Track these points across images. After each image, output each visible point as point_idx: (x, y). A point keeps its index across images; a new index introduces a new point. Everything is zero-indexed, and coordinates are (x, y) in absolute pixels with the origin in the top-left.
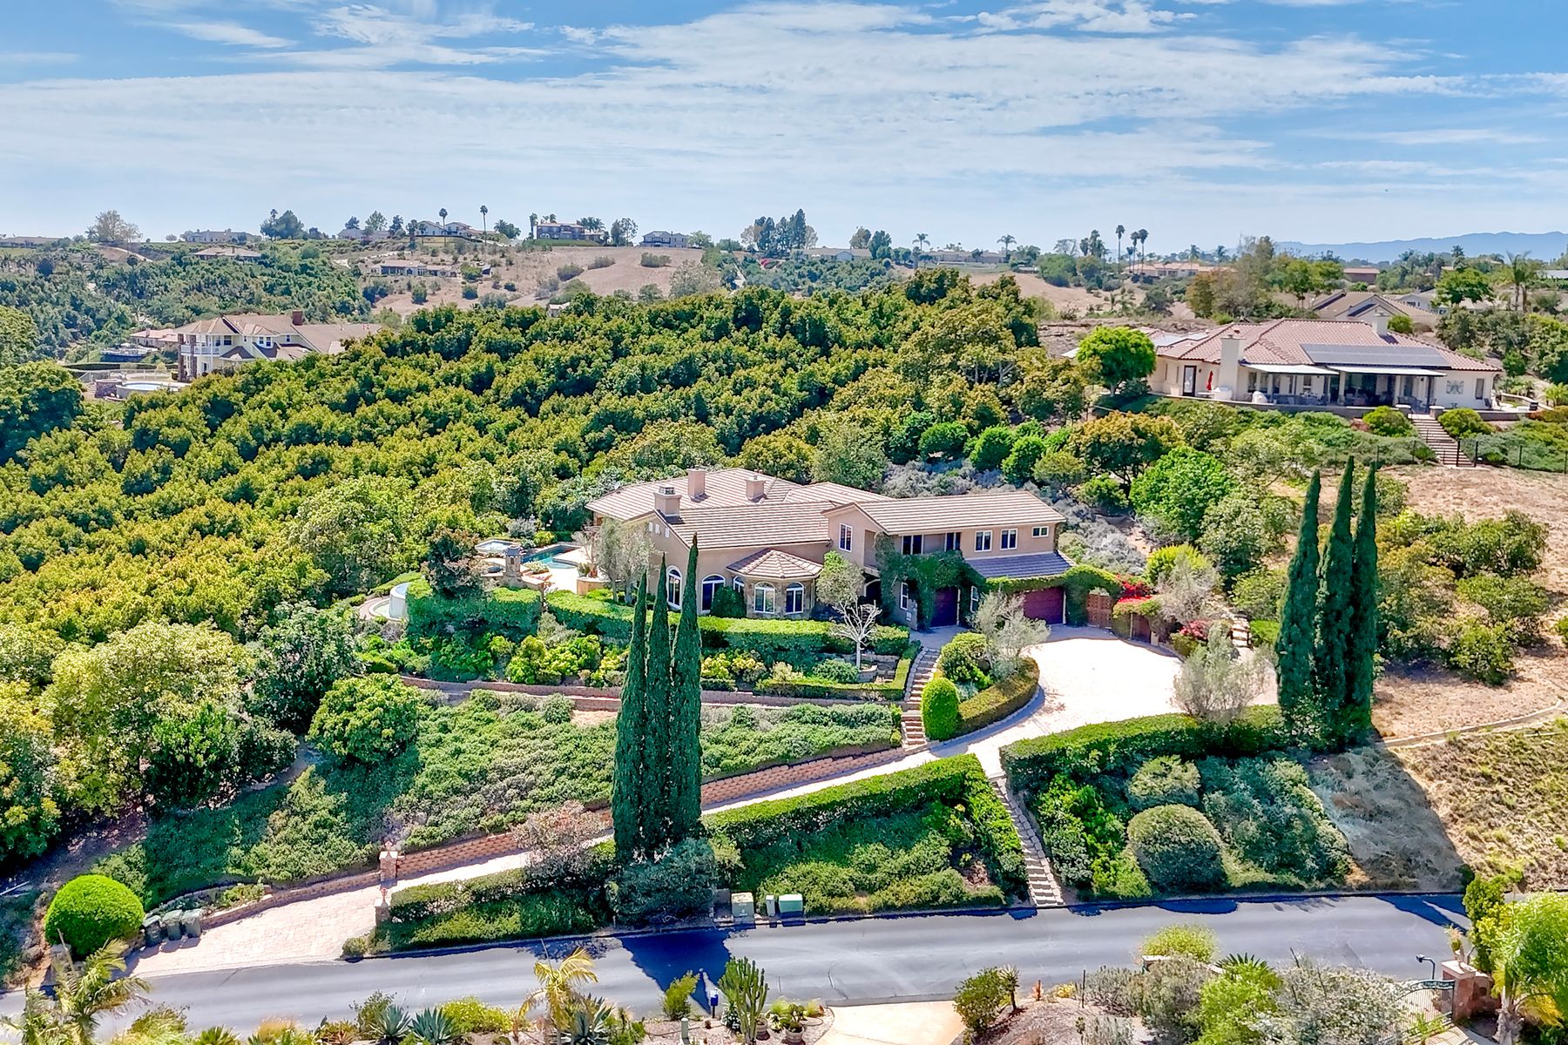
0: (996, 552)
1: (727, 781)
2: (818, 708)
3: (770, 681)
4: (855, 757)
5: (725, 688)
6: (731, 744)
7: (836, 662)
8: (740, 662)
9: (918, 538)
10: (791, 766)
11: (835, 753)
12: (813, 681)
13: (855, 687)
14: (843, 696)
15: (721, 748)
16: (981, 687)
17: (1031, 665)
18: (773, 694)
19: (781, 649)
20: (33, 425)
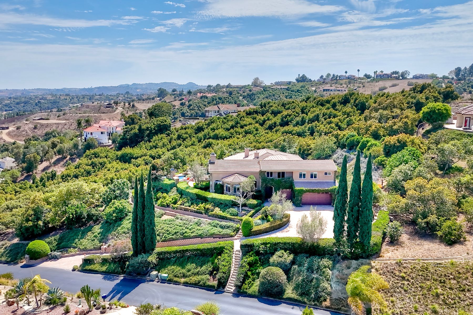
0: (308, 179)
1: (184, 240)
2: (218, 222)
3: (213, 213)
4: (220, 238)
5: (201, 213)
6: (190, 230)
7: (234, 210)
8: (208, 206)
10: (201, 238)
11: (214, 236)
12: (223, 214)
13: (234, 217)
14: (231, 220)
15: (186, 230)
16: (268, 221)
17: (288, 217)
18: (213, 217)
19: (221, 204)
20: (156, 133)
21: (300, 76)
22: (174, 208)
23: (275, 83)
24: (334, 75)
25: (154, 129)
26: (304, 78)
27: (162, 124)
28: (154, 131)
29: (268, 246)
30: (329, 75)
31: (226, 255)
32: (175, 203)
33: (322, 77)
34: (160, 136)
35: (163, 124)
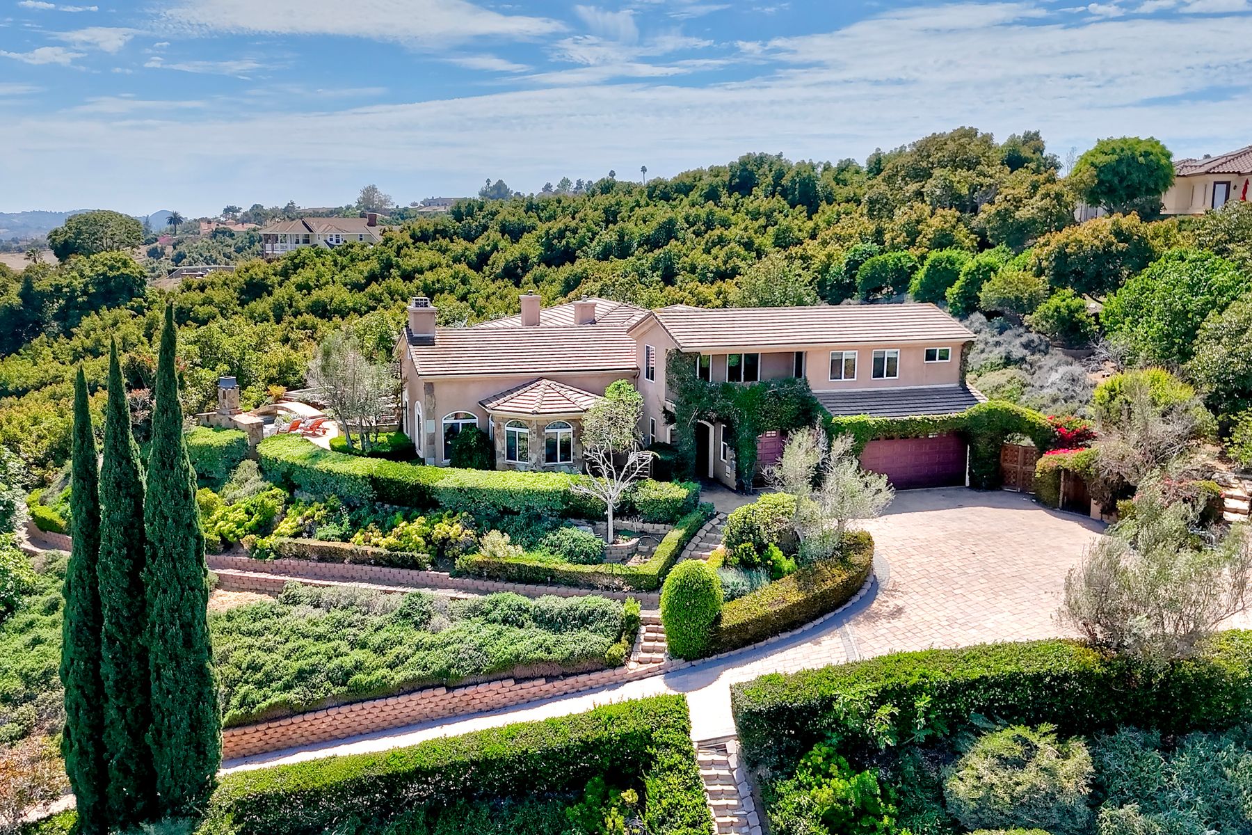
0: (864, 381)
1: (356, 707)
2: (523, 600)
3: (477, 557)
4: (549, 678)
5: (414, 565)
6: (380, 650)
7: (581, 534)
8: (443, 529)
9: (752, 359)
10: (450, 689)
11: (519, 671)
12: (533, 559)
13: (589, 568)
14: (573, 582)
15: (358, 655)
16: (775, 573)
17: (862, 544)
18: (479, 576)
19: (507, 511)
20: (92, 306)
21: (491, 185)
22: (263, 554)
23: (422, 202)
24: (579, 183)
25: (85, 292)
26: (503, 191)
27: (111, 274)
28: (85, 298)
29: (922, 703)
30: (565, 182)
31: (673, 779)
32: (264, 528)
33: (548, 187)
34: (108, 315)
35: (115, 273)
